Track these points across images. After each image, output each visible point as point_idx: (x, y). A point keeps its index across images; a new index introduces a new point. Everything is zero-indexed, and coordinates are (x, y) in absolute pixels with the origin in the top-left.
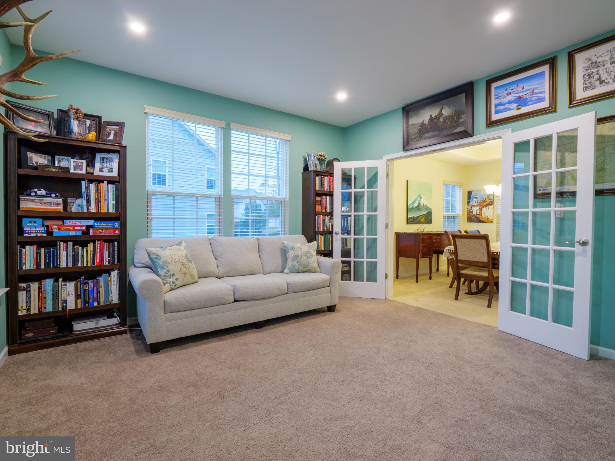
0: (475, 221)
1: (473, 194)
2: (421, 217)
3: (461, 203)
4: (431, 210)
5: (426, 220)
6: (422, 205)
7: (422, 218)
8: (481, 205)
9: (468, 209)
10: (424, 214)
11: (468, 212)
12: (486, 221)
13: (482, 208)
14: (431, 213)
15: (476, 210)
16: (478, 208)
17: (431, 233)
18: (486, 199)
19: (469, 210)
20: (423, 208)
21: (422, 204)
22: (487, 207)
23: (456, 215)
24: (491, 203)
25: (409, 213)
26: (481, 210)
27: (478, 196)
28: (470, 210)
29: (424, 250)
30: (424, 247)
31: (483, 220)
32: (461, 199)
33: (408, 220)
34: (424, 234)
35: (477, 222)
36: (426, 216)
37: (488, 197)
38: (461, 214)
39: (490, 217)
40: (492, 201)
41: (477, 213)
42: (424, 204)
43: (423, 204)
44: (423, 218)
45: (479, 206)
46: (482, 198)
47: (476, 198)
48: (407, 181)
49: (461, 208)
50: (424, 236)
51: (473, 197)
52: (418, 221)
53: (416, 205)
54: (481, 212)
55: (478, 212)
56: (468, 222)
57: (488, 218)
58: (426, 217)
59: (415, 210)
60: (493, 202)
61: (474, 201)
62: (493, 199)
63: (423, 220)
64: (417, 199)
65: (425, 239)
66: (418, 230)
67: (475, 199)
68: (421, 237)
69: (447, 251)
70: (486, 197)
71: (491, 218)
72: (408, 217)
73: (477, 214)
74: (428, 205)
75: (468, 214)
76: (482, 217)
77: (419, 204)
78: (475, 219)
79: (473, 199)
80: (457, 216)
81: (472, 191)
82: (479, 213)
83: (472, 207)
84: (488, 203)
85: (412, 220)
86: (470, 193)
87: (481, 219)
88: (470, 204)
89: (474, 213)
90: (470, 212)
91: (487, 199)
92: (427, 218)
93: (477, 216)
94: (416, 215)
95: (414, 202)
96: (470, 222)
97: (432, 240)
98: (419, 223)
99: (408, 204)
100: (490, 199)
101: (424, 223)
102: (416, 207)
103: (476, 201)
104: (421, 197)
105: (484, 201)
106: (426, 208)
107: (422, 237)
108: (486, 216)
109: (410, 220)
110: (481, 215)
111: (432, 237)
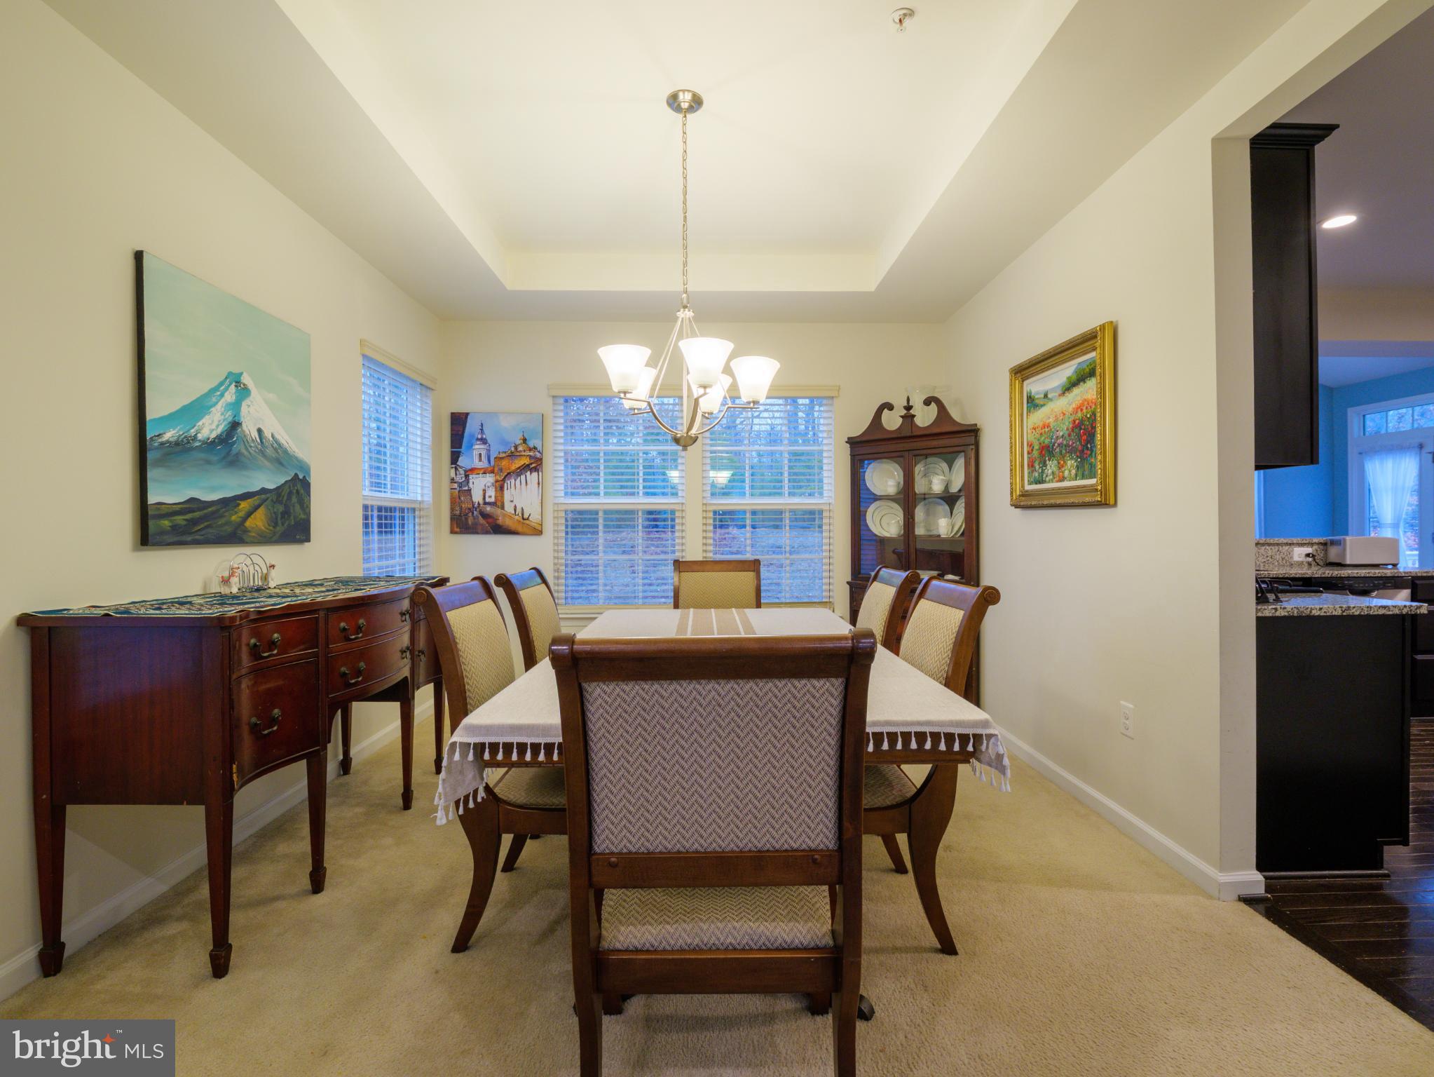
0: (479, 528)
1: (471, 427)
2: (245, 506)
3: (428, 456)
4: (306, 469)
5: (276, 525)
6: (255, 434)
7: (257, 508)
8: (501, 470)
9: (453, 481)
10: (263, 491)
11: (452, 495)
12: (520, 530)
13: (504, 480)
14: (306, 485)
15: (481, 487)
16: (490, 479)
17: (313, 604)
18: (516, 447)
19: (456, 486)
20: (262, 453)
21: (249, 428)
22: (523, 477)
23: (408, 501)
24: (535, 465)
25: (151, 474)
26: (502, 488)
27: (488, 435)
28: (460, 485)
29: (273, 721)
30: (264, 702)
31: (508, 523)
32: (428, 442)
33: (152, 524)
34: (263, 617)
35: (487, 533)
36: (278, 500)
37: (525, 440)
38: (428, 498)
39: (533, 511)
40: (538, 455)
41: (488, 500)
42: (267, 434)
43: (260, 431)
44: (261, 511)
45: (492, 472)
46: (504, 442)
47: (484, 441)
48: (139, 256)
49: (428, 477)
50: (270, 626)
51: (472, 436)
52: (229, 529)
53: (210, 426)
54: (502, 496)
55: (491, 493)
56: (452, 532)
57: (526, 516)
58: (281, 508)
59: (208, 462)
60: (541, 460)
61: (476, 453)
62: (539, 448)
63: (258, 521)
64: (215, 392)
65: (272, 645)
66: (225, 581)
67: (479, 448)
68: (245, 633)
69: (464, 755)
70: (518, 442)
71: (535, 518)
72: (152, 499)
73: (485, 503)
74: (284, 439)
75: (454, 502)
76: (504, 515)
77: (235, 425)
78: (481, 520)
79: (471, 446)
80: (414, 510)
81: (467, 414)
82: (493, 500)
83: (467, 476)
84: (526, 461)
85: (180, 519)
86: (459, 421)
87: (500, 521)
88: (462, 461)
89: (477, 497)
90: (460, 493)
91: (520, 448)
92: (286, 514)
93: (488, 508)
94: (213, 489)
95: (197, 408)
96: (461, 533)
97: (321, 640)
98: (235, 537)
99: (151, 415)
100: (530, 450)
101: (265, 539)
102: (210, 445)
103: (484, 453)
104: (243, 391)
105: (512, 456)
106: (280, 457)
107: (255, 633)
108: (519, 510)
109: (166, 523)
110: (503, 508)
111: (321, 624)
